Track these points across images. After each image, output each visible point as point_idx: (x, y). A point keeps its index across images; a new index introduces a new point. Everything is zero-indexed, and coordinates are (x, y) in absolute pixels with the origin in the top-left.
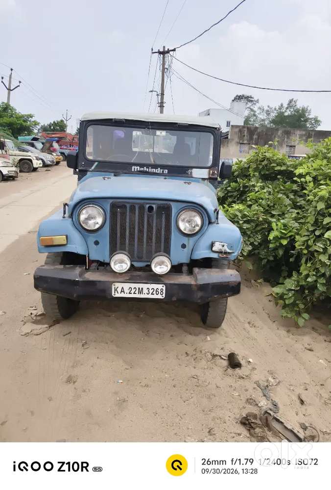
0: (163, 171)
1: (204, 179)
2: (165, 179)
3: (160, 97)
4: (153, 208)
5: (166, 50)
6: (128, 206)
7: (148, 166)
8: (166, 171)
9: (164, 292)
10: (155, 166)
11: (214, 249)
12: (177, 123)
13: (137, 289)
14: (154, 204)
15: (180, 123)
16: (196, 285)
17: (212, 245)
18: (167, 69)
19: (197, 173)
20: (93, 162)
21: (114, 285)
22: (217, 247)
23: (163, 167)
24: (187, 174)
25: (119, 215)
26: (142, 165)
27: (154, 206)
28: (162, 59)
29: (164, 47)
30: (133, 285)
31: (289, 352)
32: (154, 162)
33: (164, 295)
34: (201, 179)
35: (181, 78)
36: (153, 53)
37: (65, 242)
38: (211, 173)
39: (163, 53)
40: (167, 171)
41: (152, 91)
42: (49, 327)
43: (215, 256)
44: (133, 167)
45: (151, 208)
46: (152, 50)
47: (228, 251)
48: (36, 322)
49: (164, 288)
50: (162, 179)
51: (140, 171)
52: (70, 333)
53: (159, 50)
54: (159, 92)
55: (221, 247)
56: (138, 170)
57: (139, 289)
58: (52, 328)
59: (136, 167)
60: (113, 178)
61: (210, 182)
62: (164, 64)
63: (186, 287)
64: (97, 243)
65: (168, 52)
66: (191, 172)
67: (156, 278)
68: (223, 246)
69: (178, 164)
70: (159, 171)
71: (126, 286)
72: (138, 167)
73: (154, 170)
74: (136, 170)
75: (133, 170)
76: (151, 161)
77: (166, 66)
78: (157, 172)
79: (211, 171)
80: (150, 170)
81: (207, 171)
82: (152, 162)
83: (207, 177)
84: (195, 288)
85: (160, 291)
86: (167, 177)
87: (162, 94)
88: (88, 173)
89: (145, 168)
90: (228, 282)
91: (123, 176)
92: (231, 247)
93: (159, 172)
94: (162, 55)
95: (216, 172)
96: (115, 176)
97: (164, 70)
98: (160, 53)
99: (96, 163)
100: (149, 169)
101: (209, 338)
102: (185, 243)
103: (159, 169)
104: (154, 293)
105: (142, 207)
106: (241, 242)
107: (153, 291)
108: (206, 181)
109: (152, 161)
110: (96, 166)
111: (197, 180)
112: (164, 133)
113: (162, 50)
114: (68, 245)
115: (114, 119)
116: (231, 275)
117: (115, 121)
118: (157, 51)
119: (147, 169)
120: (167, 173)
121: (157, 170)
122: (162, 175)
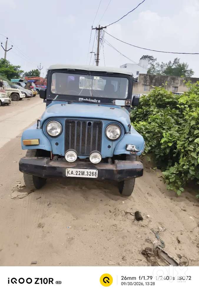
0: (97, 101)
1: (122, 106)
2: (99, 106)
3: (96, 56)
4: (91, 123)
5: (101, 27)
6: (76, 122)
7: (88, 98)
8: (99, 101)
9: (97, 174)
10: (93, 98)
11: (127, 149)
12: (106, 72)
13: (81, 172)
14: (92, 121)
15: (108, 72)
16: (116, 170)
17: (127, 146)
18: (101, 39)
19: (118, 103)
20: (55, 95)
21: (67, 169)
22: (130, 147)
23: (98, 99)
24: (112, 103)
25: (70, 127)
26: (85, 97)
27: (92, 122)
28: (98, 33)
29: (99, 25)
30: (78, 170)
31: (172, 212)
32: (92, 95)
33: (97, 176)
34: (120, 107)
35: (110, 45)
36: (93, 29)
37: (38, 143)
38: (127, 103)
39: (99, 29)
40: (100, 101)
41: (91, 53)
42: (28, 194)
43: (128, 153)
44: (79, 99)
45: (90, 124)
46: (92, 27)
47: (136, 150)
48: (20, 191)
49: (97, 172)
50: (96, 106)
51: (83, 101)
52: (40, 197)
53: (96, 27)
54: (96, 53)
55: (131, 148)
56: (83, 100)
57: (82, 172)
58: (29, 195)
59: (81, 99)
60: (67, 105)
61: (126, 108)
62: (99, 36)
63: (110, 171)
64: (57, 144)
65: (102, 28)
66: (115, 102)
67: (92, 166)
68: (133, 147)
69: (106, 97)
70: (95, 101)
71: (74, 170)
72: (83, 99)
73: (92, 101)
74: (81, 100)
75: (79, 100)
77: (100, 37)
78: (94, 101)
79: (127, 102)
80: (90, 100)
81: (124, 101)
83: (124, 105)
84: (115, 172)
85: (94, 174)
86: (100, 105)
87: (98, 54)
88: (53, 102)
89: (87, 99)
90: (136, 169)
91: (73, 104)
92: (138, 148)
93: (95, 102)
94: (98, 31)
95: (129, 102)
96: (69, 103)
97: (99, 40)
98: (97, 29)
99: (57, 96)
100: (89, 99)
101: (123, 202)
102: (110, 145)
103: (95, 100)
104: (91, 174)
105: (84, 123)
106: (144, 145)
107: (91, 173)
108: (124, 107)
109: (91, 94)
110: (57, 98)
111: (118, 107)
112: (98, 78)
113: (98, 27)
114: (40, 145)
115: (69, 69)
116: (138, 165)
117: (69, 70)
118: (95, 28)
119: (88, 100)
120: (100, 102)
121: (94, 100)
122: (97, 103)
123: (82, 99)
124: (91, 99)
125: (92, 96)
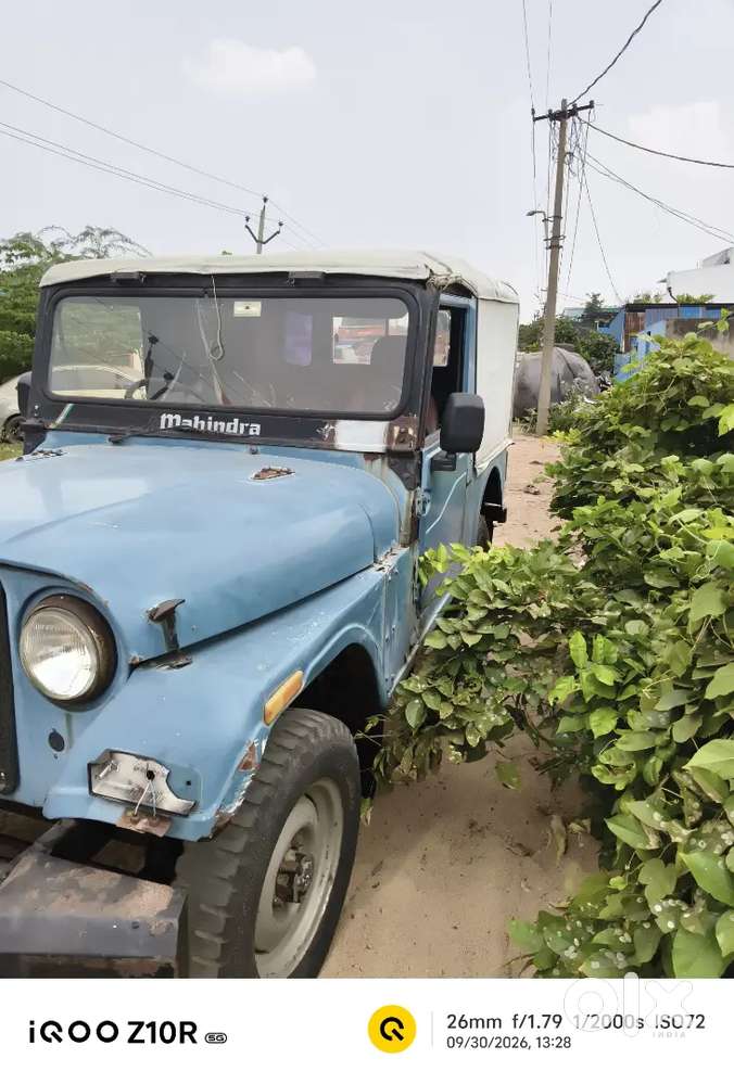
0: (247, 429)
1: (371, 456)
2: (254, 453)
3: (551, 225)
5: (569, 107)
7: (203, 412)
8: (256, 429)
10: (224, 414)
11: (106, 784)
12: (287, 273)
18: (571, 154)
19: (350, 435)
20: (60, 403)
22: (123, 778)
23: (247, 415)
24: (321, 437)
26: (187, 411)
28: (558, 131)
29: (564, 101)
32: (224, 398)
34: (361, 458)
35: (609, 174)
36: (535, 119)
38: (396, 435)
39: (561, 116)
40: (258, 426)
41: (532, 214)
44: (164, 417)
46: (533, 112)
47: (171, 801)
50: (243, 452)
51: (181, 429)
53: (550, 111)
54: (551, 213)
55: (140, 779)
56: (178, 424)
59: (170, 417)
60: (109, 447)
61: (391, 466)
62: (562, 144)
65: (574, 112)
66: (332, 433)
68: (149, 776)
69: (293, 404)
70: (235, 427)
72: (178, 417)
73: (220, 426)
74: (170, 425)
75: (163, 427)
76: (215, 397)
77: (568, 148)
78: (228, 430)
79: (396, 429)
80: (210, 423)
81: (383, 425)
82: (218, 399)
83: (379, 447)
86: (259, 448)
87: (558, 217)
88: (49, 436)
89: (197, 418)
91: (134, 444)
92: (184, 785)
93: (235, 431)
94: (558, 123)
95: (411, 432)
96: (116, 443)
97: (563, 157)
98: (553, 116)
99: (69, 406)
100: (206, 421)
102: (58, 730)
103: (236, 420)
108: (378, 461)
109: (219, 395)
110: (68, 416)
111: (350, 458)
112: (254, 308)
113: (557, 108)
115: (115, 274)
116: (135, 926)
117: (118, 280)
118: (545, 113)
119: (203, 423)
120: (258, 433)
121: (229, 424)
122: (243, 439)
123: (174, 421)
124: (213, 420)
125: (221, 402)
